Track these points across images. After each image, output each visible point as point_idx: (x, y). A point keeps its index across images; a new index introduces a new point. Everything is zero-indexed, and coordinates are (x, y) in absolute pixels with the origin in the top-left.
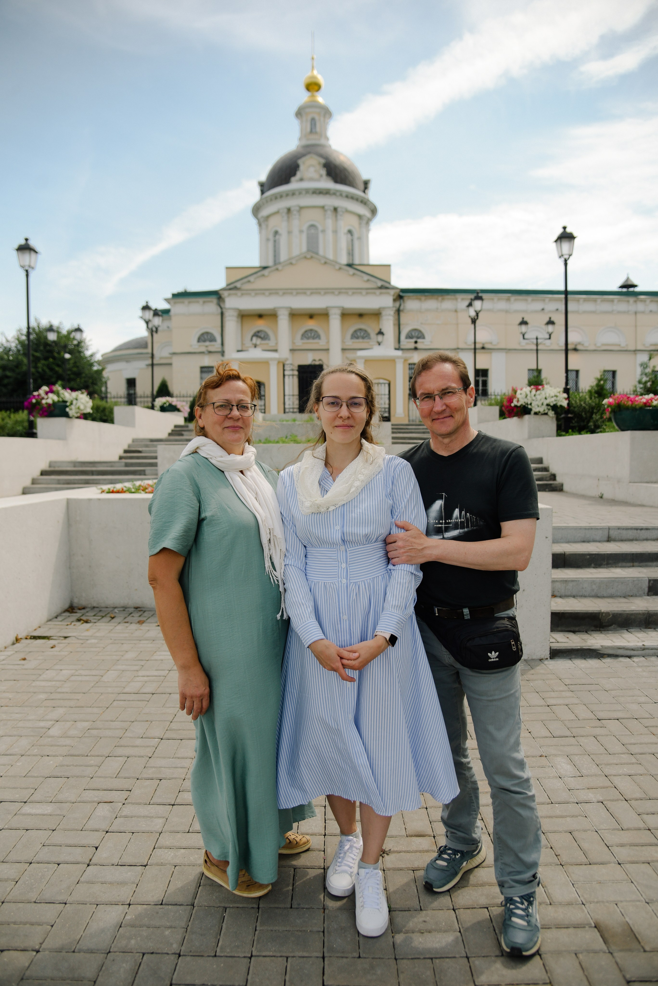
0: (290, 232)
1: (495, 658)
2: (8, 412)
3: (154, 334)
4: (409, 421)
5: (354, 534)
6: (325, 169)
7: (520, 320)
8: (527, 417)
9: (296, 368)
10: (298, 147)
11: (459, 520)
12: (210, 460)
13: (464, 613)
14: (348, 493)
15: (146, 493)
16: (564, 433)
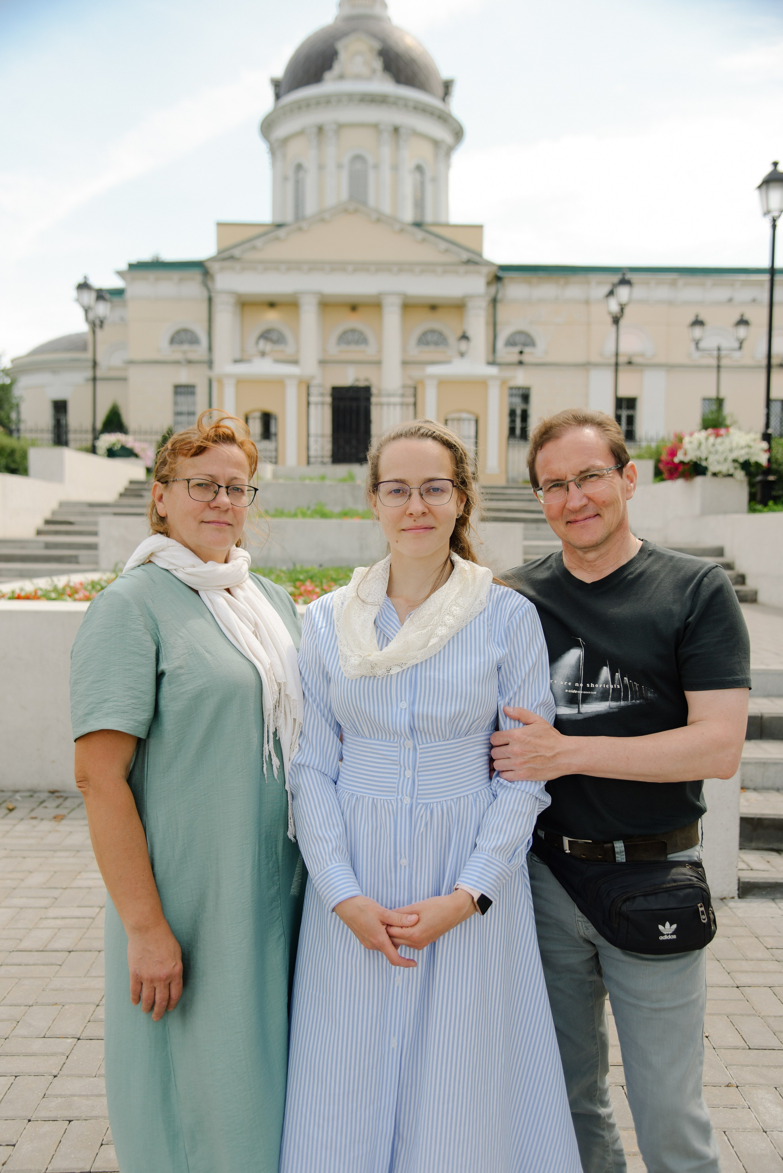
0: (321, 167)
1: (671, 934)
3: (98, 330)
4: (508, 481)
5: (432, 717)
6: (382, 59)
7: (692, 318)
8: (699, 480)
9: (328, 391)
10: (336, 18)
11: (612, 687)
12: (174, 573)
13: (617, 850)
14: (425, 646)
15: (75, 600)
16: (759, 507)
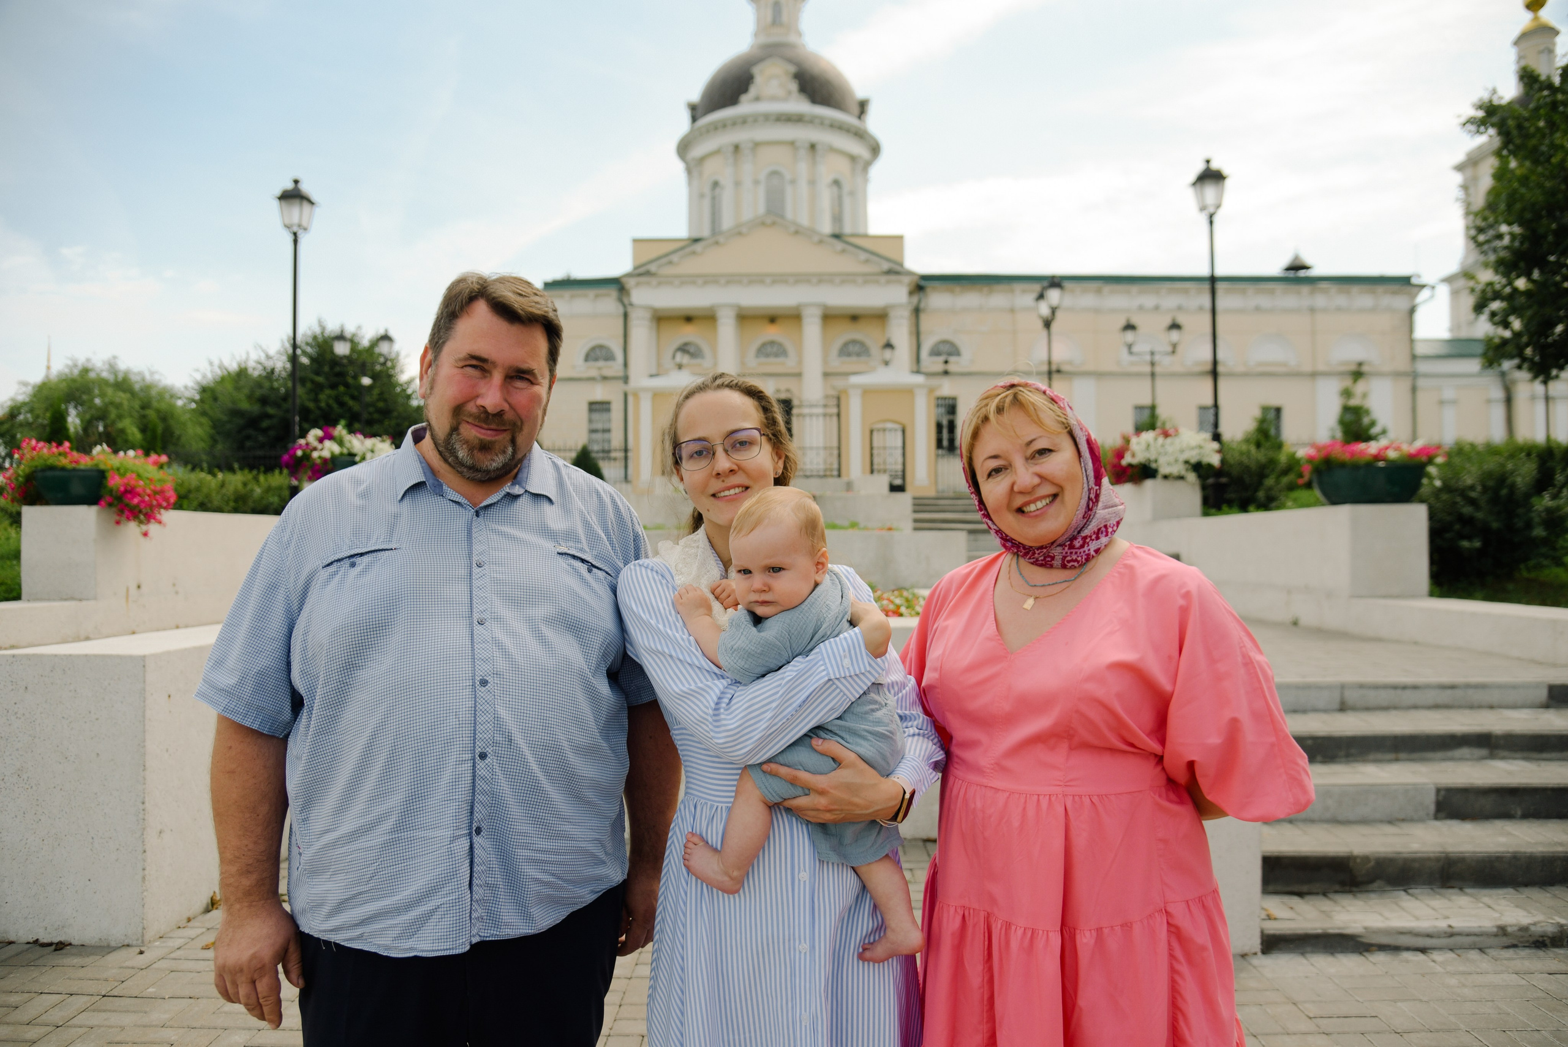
0: (738, 184)
2: (255, 472)
4: (937, 492)
6: (797, 81)
7: (1122, 324)
8: (1149, 483)
10: (752, 47)
16: (1213, 511)
